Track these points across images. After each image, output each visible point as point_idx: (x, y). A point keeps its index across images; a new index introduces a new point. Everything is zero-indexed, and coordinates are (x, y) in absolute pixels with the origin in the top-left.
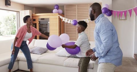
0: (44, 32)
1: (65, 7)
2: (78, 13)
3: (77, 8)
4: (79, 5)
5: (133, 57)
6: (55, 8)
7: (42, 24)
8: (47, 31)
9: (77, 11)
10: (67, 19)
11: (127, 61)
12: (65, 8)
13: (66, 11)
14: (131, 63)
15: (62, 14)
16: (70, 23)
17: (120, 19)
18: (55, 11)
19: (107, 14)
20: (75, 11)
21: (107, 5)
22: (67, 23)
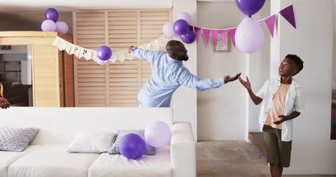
0: (13, 83)
1: (74, 15)
2: (112, 32)
3: (106, 19)
4: (112, 12)
5: (247, 140)
6: (48, 16)
7: (6, 62)
8: (20, 81)
9: (107, 28)
10: (81, 50)
11: (235, 150)
12: (75, 19)
13: (78, 26)
14: (246, 154)
15: (67, 34)
16: (91, 60)
17: (215, 51)
18: (47, 24)
19: (183, 36)
20: (102, 28)
21: (187, 14)
22: (83, 60)
